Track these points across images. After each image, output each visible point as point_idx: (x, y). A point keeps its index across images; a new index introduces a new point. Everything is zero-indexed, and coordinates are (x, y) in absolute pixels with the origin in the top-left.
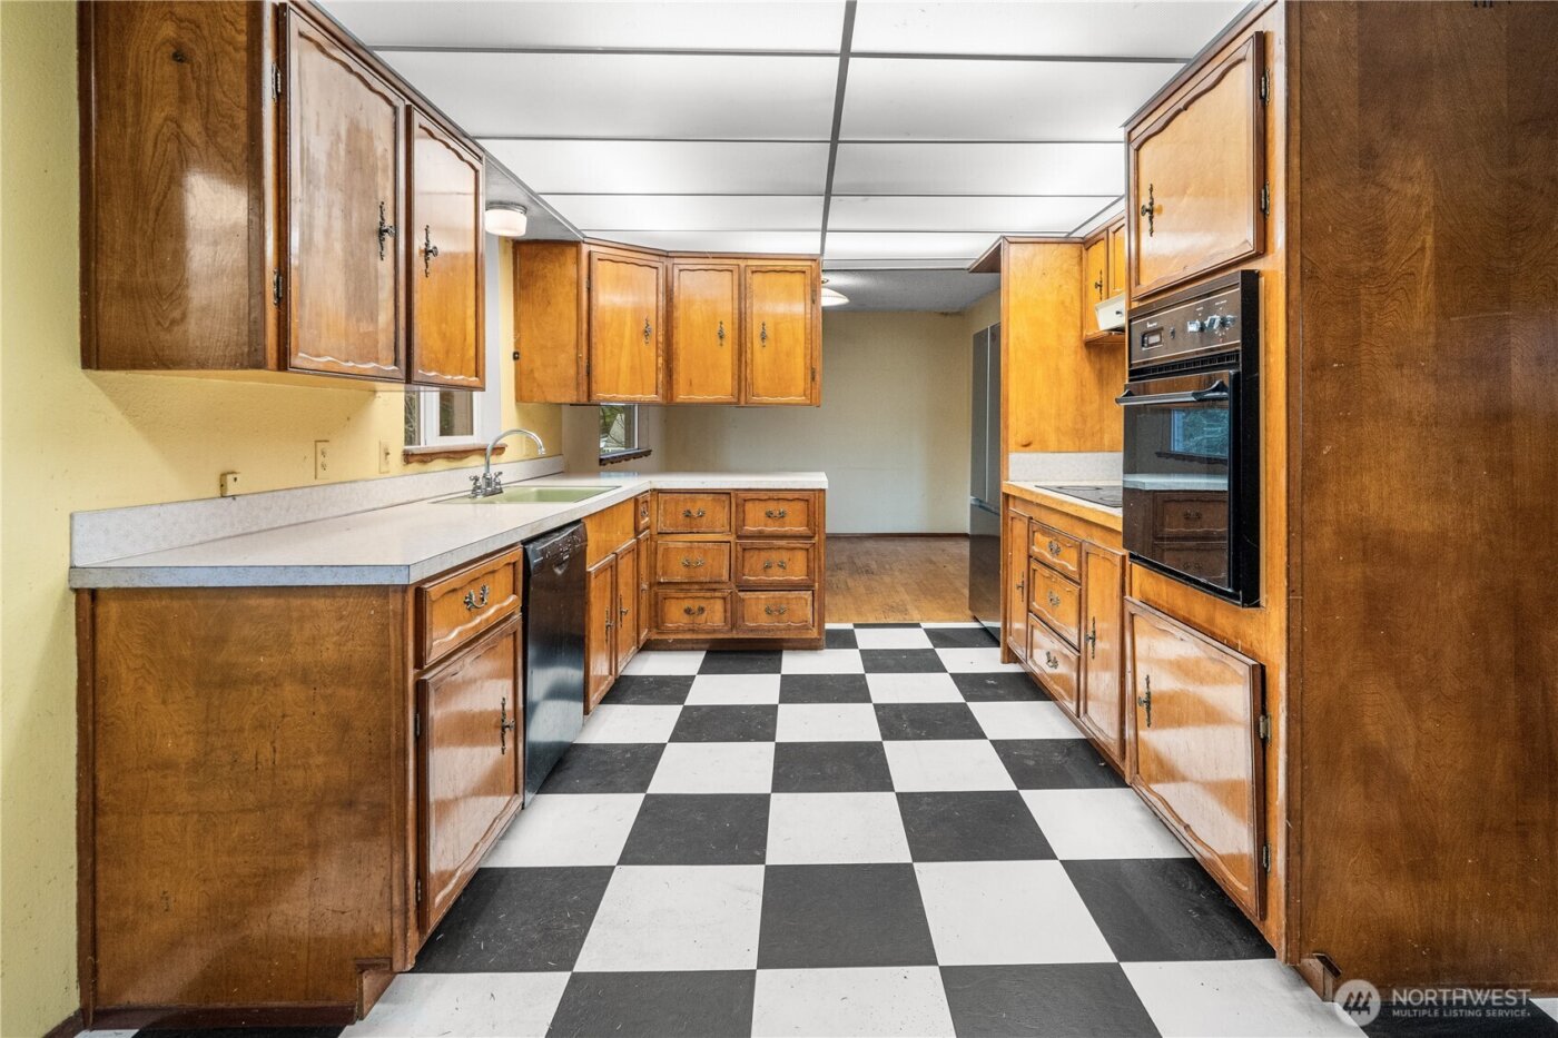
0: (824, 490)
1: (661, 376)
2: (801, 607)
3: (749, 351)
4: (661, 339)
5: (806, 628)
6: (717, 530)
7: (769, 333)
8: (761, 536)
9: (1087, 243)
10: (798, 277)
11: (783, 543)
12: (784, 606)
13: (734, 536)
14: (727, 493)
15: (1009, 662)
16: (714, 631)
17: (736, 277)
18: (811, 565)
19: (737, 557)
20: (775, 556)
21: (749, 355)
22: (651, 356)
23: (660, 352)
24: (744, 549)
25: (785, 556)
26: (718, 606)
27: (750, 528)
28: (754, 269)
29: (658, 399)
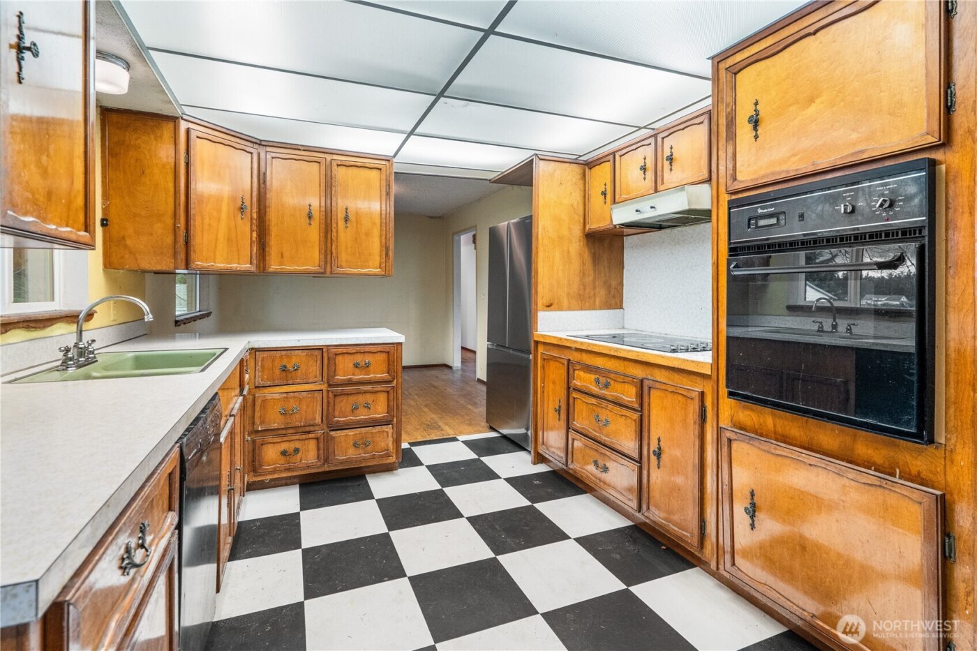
0: (400, 344)
1: (255, 249)
2: (384, 439)
3: (334, 230)
4: (255, 216)
5: (388, 455)
6: (311, 380)
7: (352, 217)
8: (350, 383)
9: (590, 165)
10: (375, 173)
11: (369, 388)
12: (369, 440)
13: (326, 385)
14: (320, 349)
15: (538, 463)
16: (308, 467)
17: (323, 168)
18: (391, 403)
19: (328, 402)
20: (361, 399)
21: (334, 234)
22: (245, 230)
23: (254, 227)
24: (335, 396)
25: (369, 398)
26: (312, 445)
27: (340, 377)
28: (339, 163)
29: (253, 269)
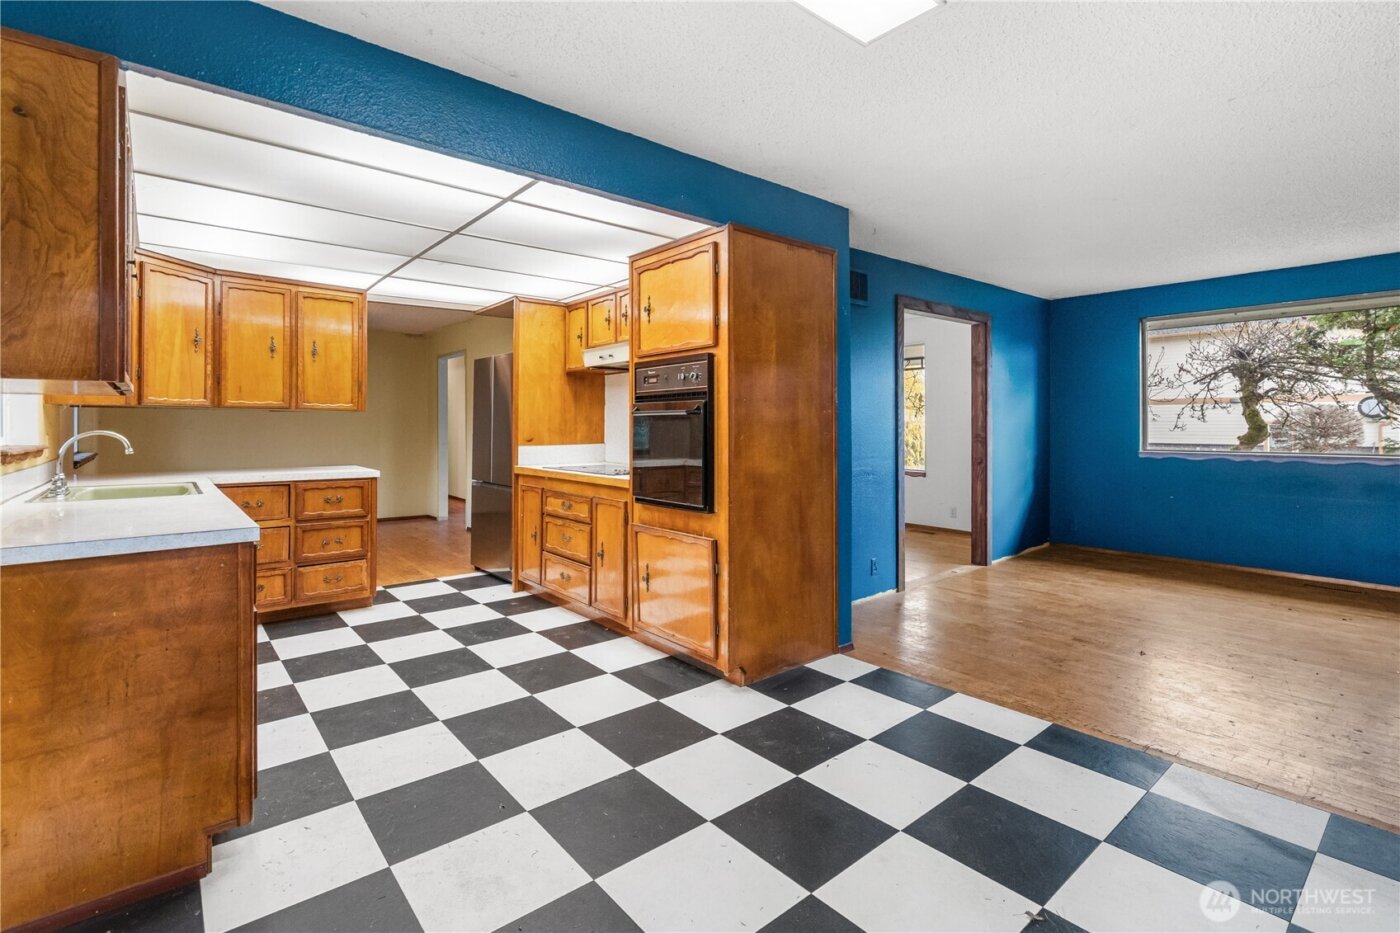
0: (375, 479)
1: (209, 383)
2: (359, 573)
3: (300, 364)
4: (210, 348)
5: (362, 589)
6: (276, 517)
7: (320, 349)
8: (320, 518)
9: (570, 307)
10: (346, 306)
11: (341, 522)
12: (341, 575)
13: (294, 521)
14: (287, 485)
15: (519, 590)
16: (274, 604)
17: (287, 300)
18: (365, 538)
19: (296, 538)
20: (332, 535)
21: (300, 368)
22: (199, 363)
23: (209, 361)
24: (304, 531)
25: (341, 533)
26: (278, 582)
27: (309, 513)
28: (306, 295)
29: (207, 403)
